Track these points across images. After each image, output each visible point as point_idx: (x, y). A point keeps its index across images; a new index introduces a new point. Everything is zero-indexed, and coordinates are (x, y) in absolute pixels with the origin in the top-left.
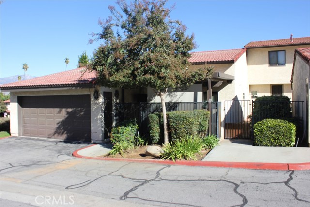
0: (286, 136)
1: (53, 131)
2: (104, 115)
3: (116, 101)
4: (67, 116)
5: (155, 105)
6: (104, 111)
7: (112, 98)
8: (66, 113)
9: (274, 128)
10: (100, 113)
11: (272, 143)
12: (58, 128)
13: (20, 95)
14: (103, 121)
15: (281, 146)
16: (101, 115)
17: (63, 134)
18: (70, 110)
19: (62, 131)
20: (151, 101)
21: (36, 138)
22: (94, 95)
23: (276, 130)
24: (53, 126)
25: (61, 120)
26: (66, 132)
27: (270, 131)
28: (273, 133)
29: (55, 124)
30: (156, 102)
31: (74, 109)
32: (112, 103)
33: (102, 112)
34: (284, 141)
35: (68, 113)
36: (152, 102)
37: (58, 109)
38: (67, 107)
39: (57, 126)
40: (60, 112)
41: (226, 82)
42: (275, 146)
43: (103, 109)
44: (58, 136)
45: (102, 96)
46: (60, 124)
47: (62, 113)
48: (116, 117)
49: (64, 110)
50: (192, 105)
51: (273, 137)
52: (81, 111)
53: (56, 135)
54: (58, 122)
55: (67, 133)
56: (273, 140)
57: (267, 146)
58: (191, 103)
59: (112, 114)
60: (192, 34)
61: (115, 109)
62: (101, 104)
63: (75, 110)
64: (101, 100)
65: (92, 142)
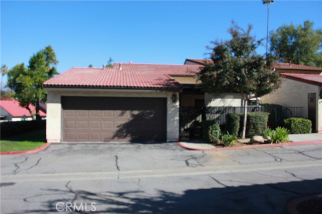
1: (112, 135)
4: (131, 119)
5: (218, 109)
8: (131, 116)
12: (119, 131)
13: (65, 95)
17: (125, 137)
18: (136, 112)
19: (125, 134)
22: (172, 98)
24: (112, 129)
26: (129, 135)
29: (116, 126)
31: (142, 111)
35: (133, 115)
37: (119, 112)
38: (132, 109)
39: (118, 129)
40: (122, 114)
46: (122, 127)
47: (125, 115)
49: (128, 112)
50: (239, 109)
52: (151, 113)
53: (116, 139)
54: (119, 125)
55: (131, 136)
58: (238, 107)
63: (143, 114)
65: (168, 141)
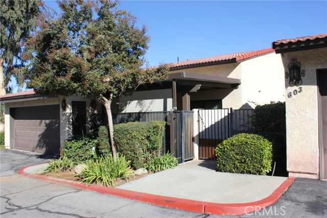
0: (256, 158)
1: (36, 144)
2: (73, 127)
3: (93, 111)
4: (45, 128)
6: (73, 122)
7: (85, 108)
8: (45, 125)
9: (239, 147)
10: (67, 125)
11: (237, 168)
12: (40, 141)
13: (11, 107)
14: (71, 134)
15: (250, 173)
16: (69, 127)
17: (42, 147)
18: (48, 121)
19: (42, 144)
20: (123, 110)
21: (21, 151)
22: (62, 105)
23: (241, 149)
24: (35, 139)
25: (41, 132)
26: (45, 145)
27: (234, 150)
28: (237, 154)
29: (37, 136)
30: (127, 112)
31: (51, 120)
32: (85, 114)
33: (69, 124)
34: (254, 166)
35: (47, 125)
36: (123, 112)
37: (39, 121)
38: (46, 119)
39: (38, 139)
40: (40, 124)
41: (230, 87)
42: (242, 172)
43: (71, 120)
44: (39, 150)
45: (69, 106)
46: (41, 136)
47: (42, 125)
48: (91, 130)
49: (44, 121)
51: (237, 159)
53: (38, 148)
54: (39, 134)
55: (46, 147)
56: (238, 164)
57: (231, 171)
59: (86, 126)
60: (142, 27)
61: (90, 121)
62: (68, 115)
63: (51, 122)
64: (69, 110)
